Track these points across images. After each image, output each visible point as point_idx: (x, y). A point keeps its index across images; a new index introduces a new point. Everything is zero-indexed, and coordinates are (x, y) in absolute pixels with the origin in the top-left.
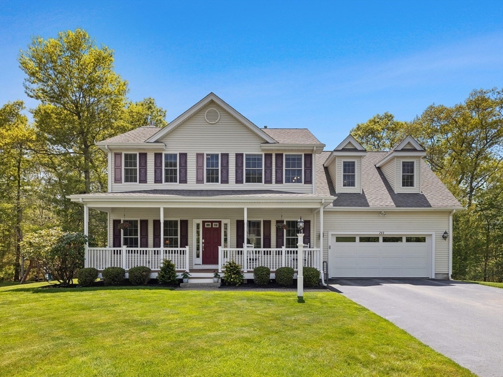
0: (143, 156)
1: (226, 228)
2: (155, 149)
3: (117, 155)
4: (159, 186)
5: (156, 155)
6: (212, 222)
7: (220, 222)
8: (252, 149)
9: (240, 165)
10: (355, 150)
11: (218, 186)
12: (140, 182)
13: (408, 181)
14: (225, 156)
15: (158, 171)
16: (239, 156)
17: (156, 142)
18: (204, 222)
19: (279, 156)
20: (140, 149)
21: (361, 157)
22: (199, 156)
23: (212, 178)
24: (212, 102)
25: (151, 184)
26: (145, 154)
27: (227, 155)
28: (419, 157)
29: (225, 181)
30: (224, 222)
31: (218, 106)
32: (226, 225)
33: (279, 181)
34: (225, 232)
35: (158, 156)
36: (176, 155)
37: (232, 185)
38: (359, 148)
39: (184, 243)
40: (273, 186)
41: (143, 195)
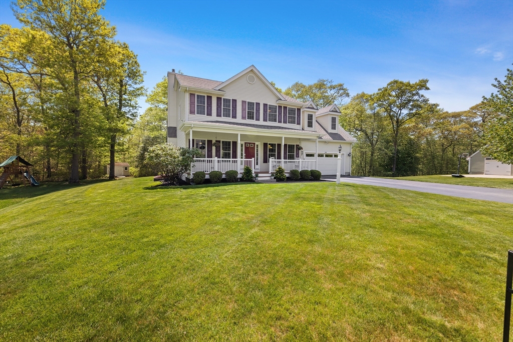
0: (209, 98)
1: (257, 147)
2: (218, 94)
3: (192, 95)
4: (219, 119)
5: (218, 98)
6: (250, 143)
7: (254, 144)
8: (272, 102)
9: (266, 110)
10: (313, 108)
11: (254, 122)
12: (207, 115)
13: (334, 127)
14: (258, 104)
15: (219, 109)
16: (265, 105)
17: (219, 90)
18: (245, 143)
19: (285, 108)
20: (208, 93)
21: (315, 112)
22: (243, 102)
23: (251, 116)
24: (252, 70)
25: (214, 117)
26: (211, 97)
27: (259, 104)
28: (338, 115)
29: (258, 119)
30: (256, 143)
31: (255, 74)
32: (257, 145)
33: (285, 122)
34: (257, 150)
35: (219, 99)
36: (230, 100)
37: (261, 122)
38: (315, 108)
39: (235, 156)
40: (282, 125)
41: (210, 123)
